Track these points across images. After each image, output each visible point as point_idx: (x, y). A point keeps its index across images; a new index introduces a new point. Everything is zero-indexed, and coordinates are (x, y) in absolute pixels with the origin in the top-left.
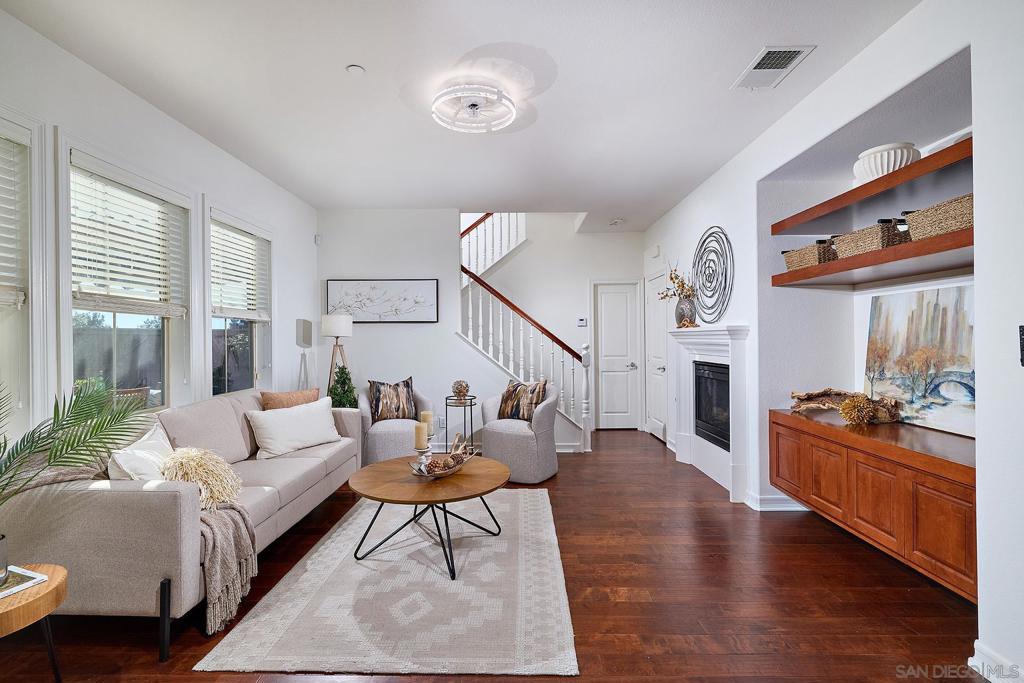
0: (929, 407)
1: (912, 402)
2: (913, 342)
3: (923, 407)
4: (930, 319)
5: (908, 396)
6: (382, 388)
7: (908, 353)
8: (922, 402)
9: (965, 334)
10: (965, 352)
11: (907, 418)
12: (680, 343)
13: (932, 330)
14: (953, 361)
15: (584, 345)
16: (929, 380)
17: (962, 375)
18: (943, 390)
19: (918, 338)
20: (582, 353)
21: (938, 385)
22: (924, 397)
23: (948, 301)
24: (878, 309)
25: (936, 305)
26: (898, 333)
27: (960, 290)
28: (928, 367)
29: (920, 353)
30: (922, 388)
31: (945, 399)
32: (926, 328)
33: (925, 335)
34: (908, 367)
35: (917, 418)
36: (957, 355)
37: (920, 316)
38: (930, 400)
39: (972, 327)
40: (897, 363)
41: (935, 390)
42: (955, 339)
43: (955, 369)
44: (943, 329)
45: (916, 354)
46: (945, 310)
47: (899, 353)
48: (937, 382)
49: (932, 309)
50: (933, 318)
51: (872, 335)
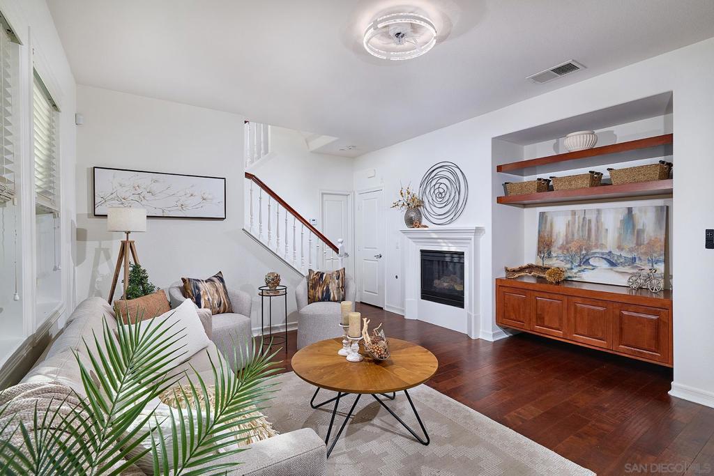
0: (583, 271)
1: (572, 269)
2: (570, 237)
3: (580, 271)
4: (580, 225)
5: (569, 266)
6: (200, 285)
7: (567, 243)
8: (579, 268)
9: (603, 233)
10: (603, 242)
11: (569, 277)
12: (410, 238)
13: (582, 231)
14: (596, 246)
15: (340, 240)
16: (582, 257)
17: (603, 254)
18: (591, 261)
19: (573, 235)
20: (338, 246)
21: (589, 259)
22: (580, 265)
23: (592, 216)
24: (544, 219)
25: (584, 218)
26: (559, 233)
27: (599, 211)
28: (581, 250)
29: (574, 242)
30: (578, 261)
31: (593, 266)
32: (578, 230)
33: (578, 234)
34: (568, 250)
35: (576, 277)
36: (599, 243)
37: (574, 223)
38: (584, 267)
39: (607, 230)
40: (560, 248)
41: (587, 262)
42: (596, 236)
43: (598, 250)
44: (590, 230)
45: (573, 243)
46: (590, 221)
47: (561, 243)
48: (587, 258)
49: (581, 220)
50: (583, 225)
51: (541, 233)
